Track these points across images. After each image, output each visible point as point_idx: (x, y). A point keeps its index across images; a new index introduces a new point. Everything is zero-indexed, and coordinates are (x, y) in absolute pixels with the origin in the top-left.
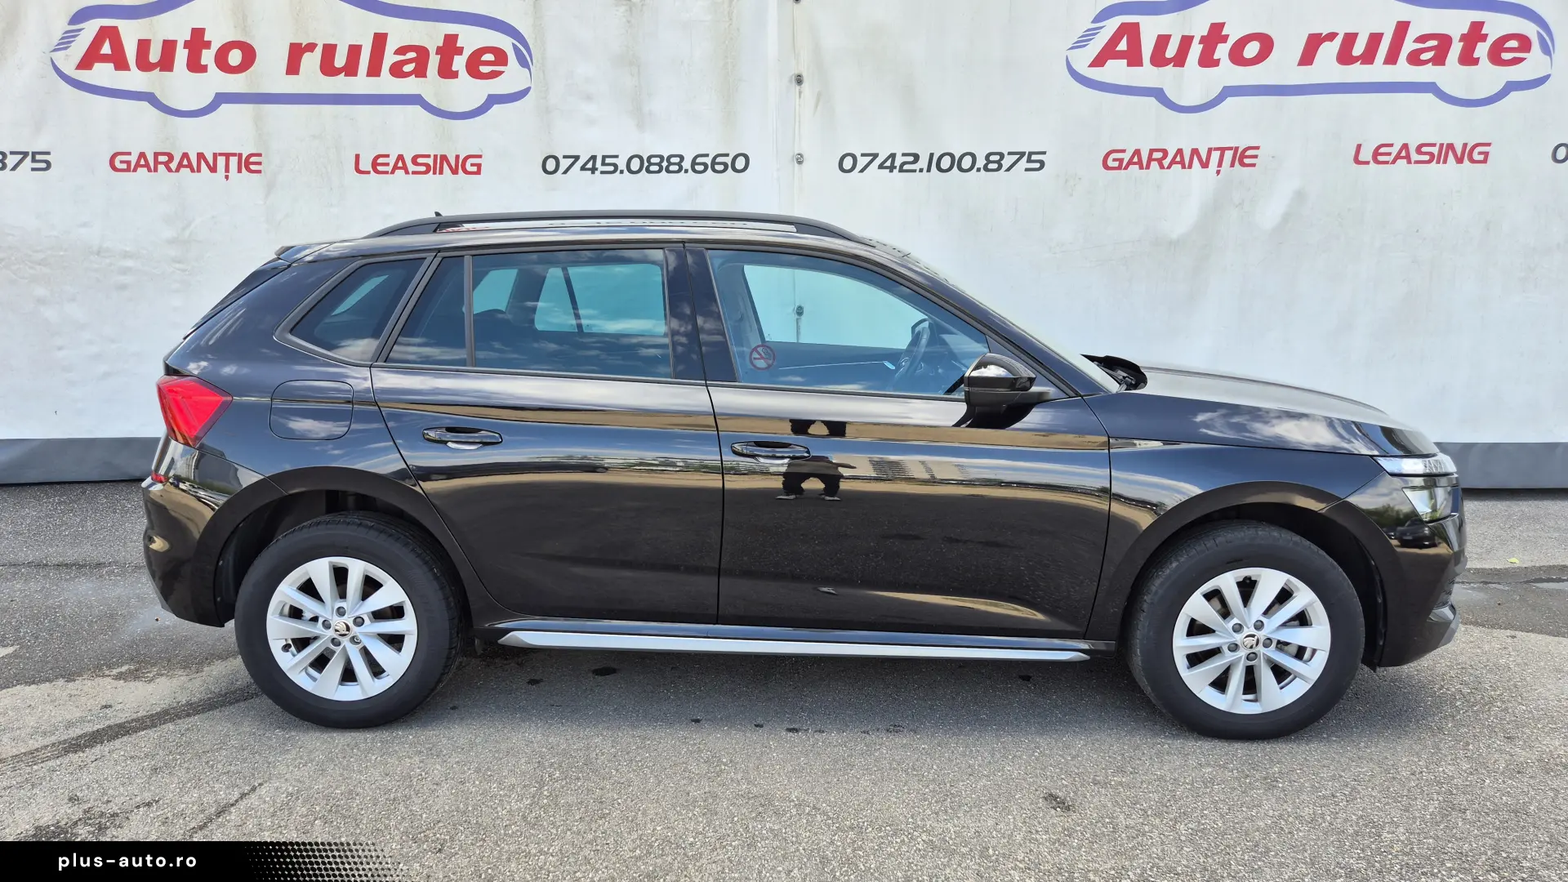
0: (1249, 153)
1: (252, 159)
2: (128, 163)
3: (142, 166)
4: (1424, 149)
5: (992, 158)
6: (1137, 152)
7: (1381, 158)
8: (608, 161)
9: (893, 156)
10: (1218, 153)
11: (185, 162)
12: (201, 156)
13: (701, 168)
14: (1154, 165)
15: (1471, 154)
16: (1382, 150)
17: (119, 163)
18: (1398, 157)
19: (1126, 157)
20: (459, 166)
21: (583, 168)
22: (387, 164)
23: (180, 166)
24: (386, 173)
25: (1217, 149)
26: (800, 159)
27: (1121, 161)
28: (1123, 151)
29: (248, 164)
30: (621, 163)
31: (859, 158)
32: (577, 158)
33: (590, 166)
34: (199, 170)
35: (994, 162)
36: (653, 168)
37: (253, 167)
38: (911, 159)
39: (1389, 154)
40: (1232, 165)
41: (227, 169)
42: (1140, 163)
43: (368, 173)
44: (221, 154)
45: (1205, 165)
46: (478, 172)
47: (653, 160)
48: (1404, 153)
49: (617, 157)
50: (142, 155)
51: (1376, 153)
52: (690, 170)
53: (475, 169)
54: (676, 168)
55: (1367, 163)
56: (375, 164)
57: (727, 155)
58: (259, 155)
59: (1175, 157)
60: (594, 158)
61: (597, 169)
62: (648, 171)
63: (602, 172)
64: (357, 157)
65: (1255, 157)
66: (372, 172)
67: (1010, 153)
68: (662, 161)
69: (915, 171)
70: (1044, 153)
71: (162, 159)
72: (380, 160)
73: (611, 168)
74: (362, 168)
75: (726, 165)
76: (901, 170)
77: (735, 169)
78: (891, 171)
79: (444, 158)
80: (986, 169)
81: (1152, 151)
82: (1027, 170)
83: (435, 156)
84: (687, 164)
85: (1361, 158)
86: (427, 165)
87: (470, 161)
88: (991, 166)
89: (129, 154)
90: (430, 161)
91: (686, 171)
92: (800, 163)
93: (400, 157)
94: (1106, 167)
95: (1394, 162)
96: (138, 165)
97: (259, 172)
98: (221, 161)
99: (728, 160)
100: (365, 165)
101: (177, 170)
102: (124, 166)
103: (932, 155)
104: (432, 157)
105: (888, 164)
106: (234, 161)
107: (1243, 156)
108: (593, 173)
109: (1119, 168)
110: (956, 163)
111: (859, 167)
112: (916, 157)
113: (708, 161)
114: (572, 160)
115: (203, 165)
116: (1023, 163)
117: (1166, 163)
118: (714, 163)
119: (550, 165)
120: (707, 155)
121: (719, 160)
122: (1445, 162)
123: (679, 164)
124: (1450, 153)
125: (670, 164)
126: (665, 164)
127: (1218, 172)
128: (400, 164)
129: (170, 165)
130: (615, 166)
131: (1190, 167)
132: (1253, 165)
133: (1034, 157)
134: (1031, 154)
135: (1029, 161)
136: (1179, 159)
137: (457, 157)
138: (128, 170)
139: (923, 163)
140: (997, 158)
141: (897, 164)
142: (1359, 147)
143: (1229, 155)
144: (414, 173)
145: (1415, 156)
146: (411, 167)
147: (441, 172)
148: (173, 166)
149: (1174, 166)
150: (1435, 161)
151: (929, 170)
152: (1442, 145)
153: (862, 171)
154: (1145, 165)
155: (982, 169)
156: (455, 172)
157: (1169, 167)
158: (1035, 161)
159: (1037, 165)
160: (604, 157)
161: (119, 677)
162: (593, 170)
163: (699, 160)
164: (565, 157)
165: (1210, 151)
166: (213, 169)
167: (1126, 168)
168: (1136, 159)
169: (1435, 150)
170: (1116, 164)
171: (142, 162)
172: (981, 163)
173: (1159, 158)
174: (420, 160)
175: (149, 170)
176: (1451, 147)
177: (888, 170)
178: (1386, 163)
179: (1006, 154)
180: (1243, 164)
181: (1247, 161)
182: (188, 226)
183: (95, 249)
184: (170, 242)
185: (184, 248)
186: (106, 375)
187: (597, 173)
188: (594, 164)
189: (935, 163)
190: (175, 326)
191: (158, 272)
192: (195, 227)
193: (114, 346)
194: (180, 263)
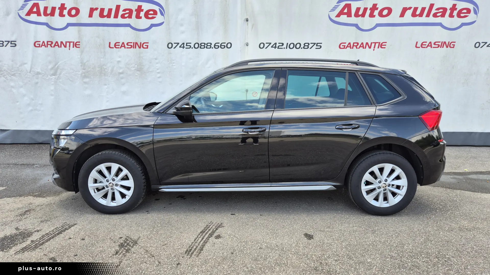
0: (383, 44)
1: (77, 43)
2: (39, 44)
3: (43, 45)
4: (436, 43)
5: (306, 45)
6: (350, 43)
7: (423, 46)
8: (188, 44)
9: (276, 44)
10: (374, 44)
11: (57, 44)
12: (62, 42)
13: (217, 47)
14: (355, 47)
15: (450, 45)
16: (424, 44)
17: (37, 44)
18: (428, 46)
19: (346, 45)
20: (141, 46)
21: (180, 47)
22: (119, 45)
23: (55, 45)
24: (119, 48)
25: (373, 43)
27: (345, 46)
28: (345, 43)
29: (76, 45)
30: (192, 45)
31: (265, 44)
33: (182, 46)
34: (61, 47)
36: (202, 47)
37: (77, 46)
38: (281, 45)
39: (426, 45)
40: (378, 48)
41: (70, 47)
42: (350, 47)
43: (113, 48)
44: (68, 42)
45: (370, 47)
46: (147, 48)
47: (202, 44)
48: (430, 45)
49: (191, 43)
50: (44, 42)
51: (422, 45)
52: (214, 48)
53: (146, 47)
54: (209, 47)
55: (419, 47)
56: (115, 45)
57: (225, 43)
58: (79, 42)
59: (361, 45)
61: (184, 47)
63: (186, 48)
64: (110, 43)
65: (385, 45)
66: (114, 48)
67: (311, 43)
68: (205, 45)
69: (282, 48)
70: (321, 43)
71: (49, 43)
72: (117, 44)
73: (189, 47)
74: (111, 46)
76: (278, 48)
77: (227, 47)
78: (275, 48)
79: (136, 43)
80: (304, 48)
81: (354, 43)
82: (316, 48)
83: (134, 43)
84: (213, 46)
85: (417, 46)
86: (131, 46)
87: (145, 44)
89: (40, 42)
91: (212, 48)
92: (247, 45)
93: (123, 43)
94: (340, 48)
95: (427, 47)
96: (42, 45)
97: (79, 47)
98: (68, 44)
99: (225, 45)
100: (112, 45)
101: (54, 47)
102: (38, 45)
103: (287, 44)
105: (274, 46)
106: (72, 44)
107: (382, 45)
108: (183, 48)
109: (344, 48)
110: (295, 46)
112: (283, 44)
113: (219, 45)
114: (177, 44)
115: (62, 45)
116: (315, 46)
117: (358, 47)
118: (221, 45)
119: (170, 46)
120: (219, 43)
121: (222, 44)
122: (443, 47)
124: (445, 45)
125: (207, 46)
127: (374, 50)
128: (123, 45)
131: (365, 48)
132: (385, 48)
133: (318, 45)
134: (317, 43)
135: (317, 46)
137: (141, 43)
138: (39, 47)
139: (285, 46)
141: (277, 46)
142: (417, 43)
143: (377, 45)
144: (127, 48)
145: (433, 46)
146: (126, 46)
147: (135, 48)
148: (53, 45)
149: (361, 48)
150: (440, 47)
151: (286, 48)
152: (442, 42)
153: (266, 48)
154: (352, 47)
156: (140, 48)
157: (359, 48)
159: (319, 47)
163: (217, 44)
164: (174, 43)
165: (371, 43)
166: (65, 47)
167: (346, 48)
168: (349, 46)
169: (440, 44)
170: (343, 47)
171: (43, 44)
172: (302, 46)
174: (129, 44)
175: (45, 47)
176: (445, 43)
178: (425, 47)
180: (381, 47)
181: (383, 46)
182: (57, 64)
183: (29, 71)
184: (52, 69)
185: (55, 71)
186: (32, 110)
187: (185, 48)
188: (184, 45)
189: (288, 46)
190: (52, 95)
191: (47, 78)
192: (59, 65)
193: (34, 101)
194: (54, 76)
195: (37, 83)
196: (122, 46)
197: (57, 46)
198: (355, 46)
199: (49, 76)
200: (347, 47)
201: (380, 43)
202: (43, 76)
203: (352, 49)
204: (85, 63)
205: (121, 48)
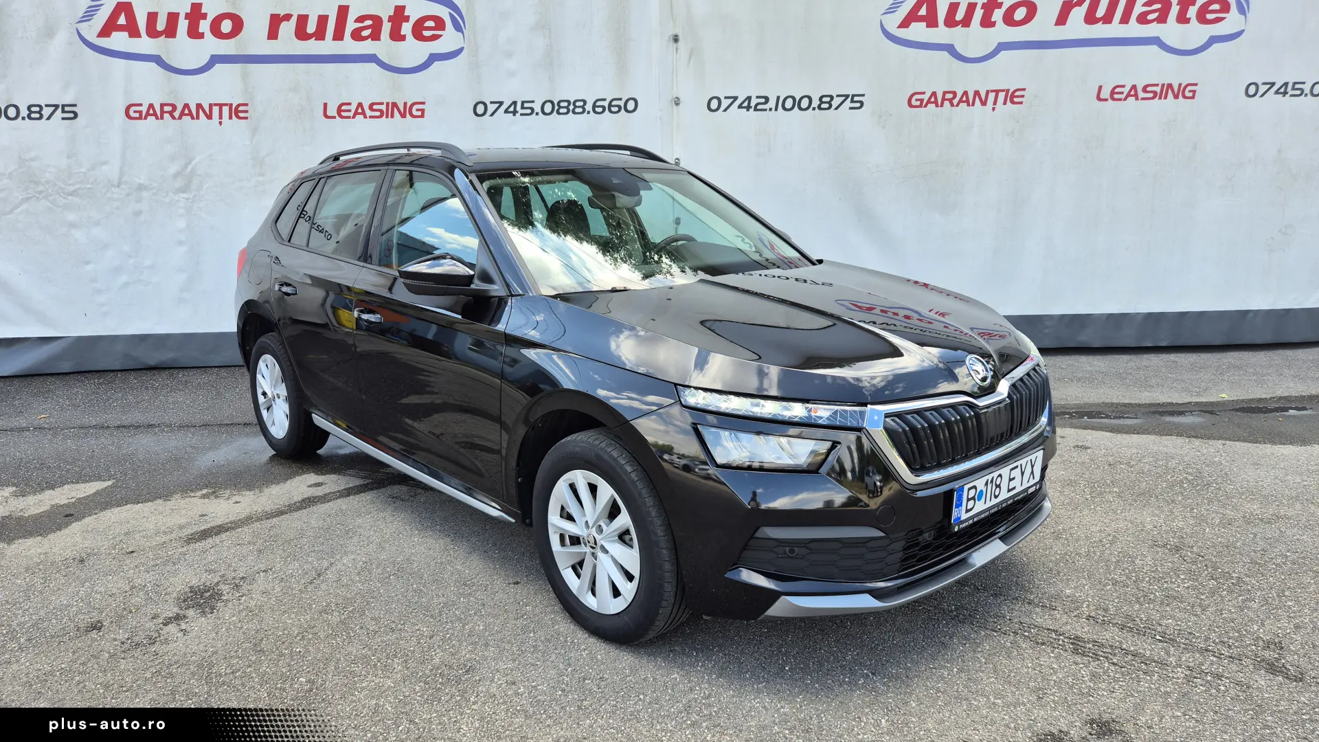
0: (1017, 93)
1: (241, 108)
2: (140, 112)
3: (151, 115)
4: (1149, 89)
5: (824, 99)
6: (934, 94)
7: (1116, 96)
8: (526, 105)
9: (749, 98)
10: (994, 94)
11: (186, 111)
12: (199, 106)
13: (600, 110)
14: (947, 103)
15: (1184, 92)
16: (1118, 90)
17: (132, 112)
18: (1129, 95)
19: (926, 97)
20: (407, 111)
21: (506, 111)
22: (350, 111)
23: (182, 114)
24: (349, 117)
25: (992, 91)
26: (677, 102)
27: (922, 100)
28: (924, 93)
29: (237, 112)
31: (723, 100)
32: (501, 103)
33: (512, 110)
34: (198, 118)
35: (826, 103)
36: (562, 111)
37: (241, 115)
38: (763, 100)
39: (1122, 93)
40: (1005, 103)
41: (221, 117)
43: (334, 117)
44: (216, 105)
45: (984, 103)
46: (422, 116)
47: (562, 104)
48: (1133, 92)
49: (533, 102)
50: (151, 106)
51: (1113, 92)
52: (591, 112)
53: (419, 113)
54: (580, 110)
55: (1106, 100)
56: (339, 111)
57: (620, 99)
58: (246, 105)
59: (962, 97)
60: (515, 103)
61: (517, 112)
62: (558, 113)
63: (522, 115)
64: (325, 105)
65: (1023, 96)
66: (337, 117)
67: (838, 96)
68: (569, 104)
69: (766, 110)
70: (863, 95)
71: (167, 109)
72: (344, 108)
73: (529, 111)
74: (329, 114)
75: (619, 107)
76: (756, 109)
77: (627, 111)
79: (395, 105)
80: (819, 107)
81: (945, 93)
82: (851, 108)
83: (388, 104)
84: (589, 107)
85: (1102, 96)
86: (381, 111)
87: (416, 107)
88: (823, 106)
89: (141, 105)
90: (383, 107)
91: (589, 112)
92: (677, 104)
93: (360, 105)
94: (910, 105)
95: (1125, 99)
96: (148, 114)
97: (246, 118)
98: (216, 110)
99: (622, 103)
100: (332, 111)
101: (180, 118)
102: (137, 115)
103: (778, 98)
104: (385, 104)
105: (746, 104)
106: (226, 110)
107: (1013, 96)
108: (514, 115)
109: (920, 106)
110: (797, 103)
111: (723, 106)
112: (767, 99)
114: (498, 105)
115: (201, 113)
116: (848, 103)
117: (955, 102)
118: (610, 105)
119: (480, 109)
120: (605, 100)
121: (614, 103)
122: (1166, 98)
123: (583, 107)
124: (1170, 91)
126: (571, 107)
127: (994, 109)
128: (360, 111)
129: (174, 114)
130: (532, 109)
131: (973, 105)
132: (1021, 103)
133: (856, 99)
134: (853, 96)
135: (852, 101)
136: (965, 99)
137: (405, 104)
138: (140, 118)
139: (772, 104)
140: (828, 99)
141: (753, 104)
142: (1100, 88)
143: (1002, 96)
144: (371, 117)
145: (1141, 94)
146: (369, 113)
147: (392, 117)
148: (176, 114)
149: (961, 104)
150: (1158, 97)
151: (776, 109)
152: (1164, 85)
153: (725, 110)
154: (940, 103)
155: (816, 109)
156: (403, 116)
157: (957, 105)
158: (857, 101)
159: (859, 105)
160: (523, 103)
161: (204, 496)
162: (515, 113)
163: (599, 103)
164: (492, 103)
165: (988, 92)
166: (209, 117)
167: (926, 106)
168: (933, 99)
169: (1158, 89)
170: (918, 103)
171: (151, 112)
172: (815, 103)
173: (950, 98)
174: (375, 107)
175: (157, 118)
176: (1170, 86)
177: (745, 110)
178: (1120, 100)
179: (835, 96)
180: (1013, 102)
181: (1016, 100)
182: (190, 162)
183: (116, 183)
184: (176, 176)
185: (187, 181)
186: (126, 284)
187: (518, 115)
188: (515, 108)
189: (781, 104)
190: (180, 243)
191: (167, 200)
192: (196, 164)
193: (132, 261)
194: (184, 192)
195: (138, 213)
196: (356, 113)
197: (186, 115)
198: (947, 100)
199: (170, 193)
200: (929, 102)
201: (1008, 91)
202: (154, 194)
203: (939, 108)
204: (264, 158)
205: (354, 117)
